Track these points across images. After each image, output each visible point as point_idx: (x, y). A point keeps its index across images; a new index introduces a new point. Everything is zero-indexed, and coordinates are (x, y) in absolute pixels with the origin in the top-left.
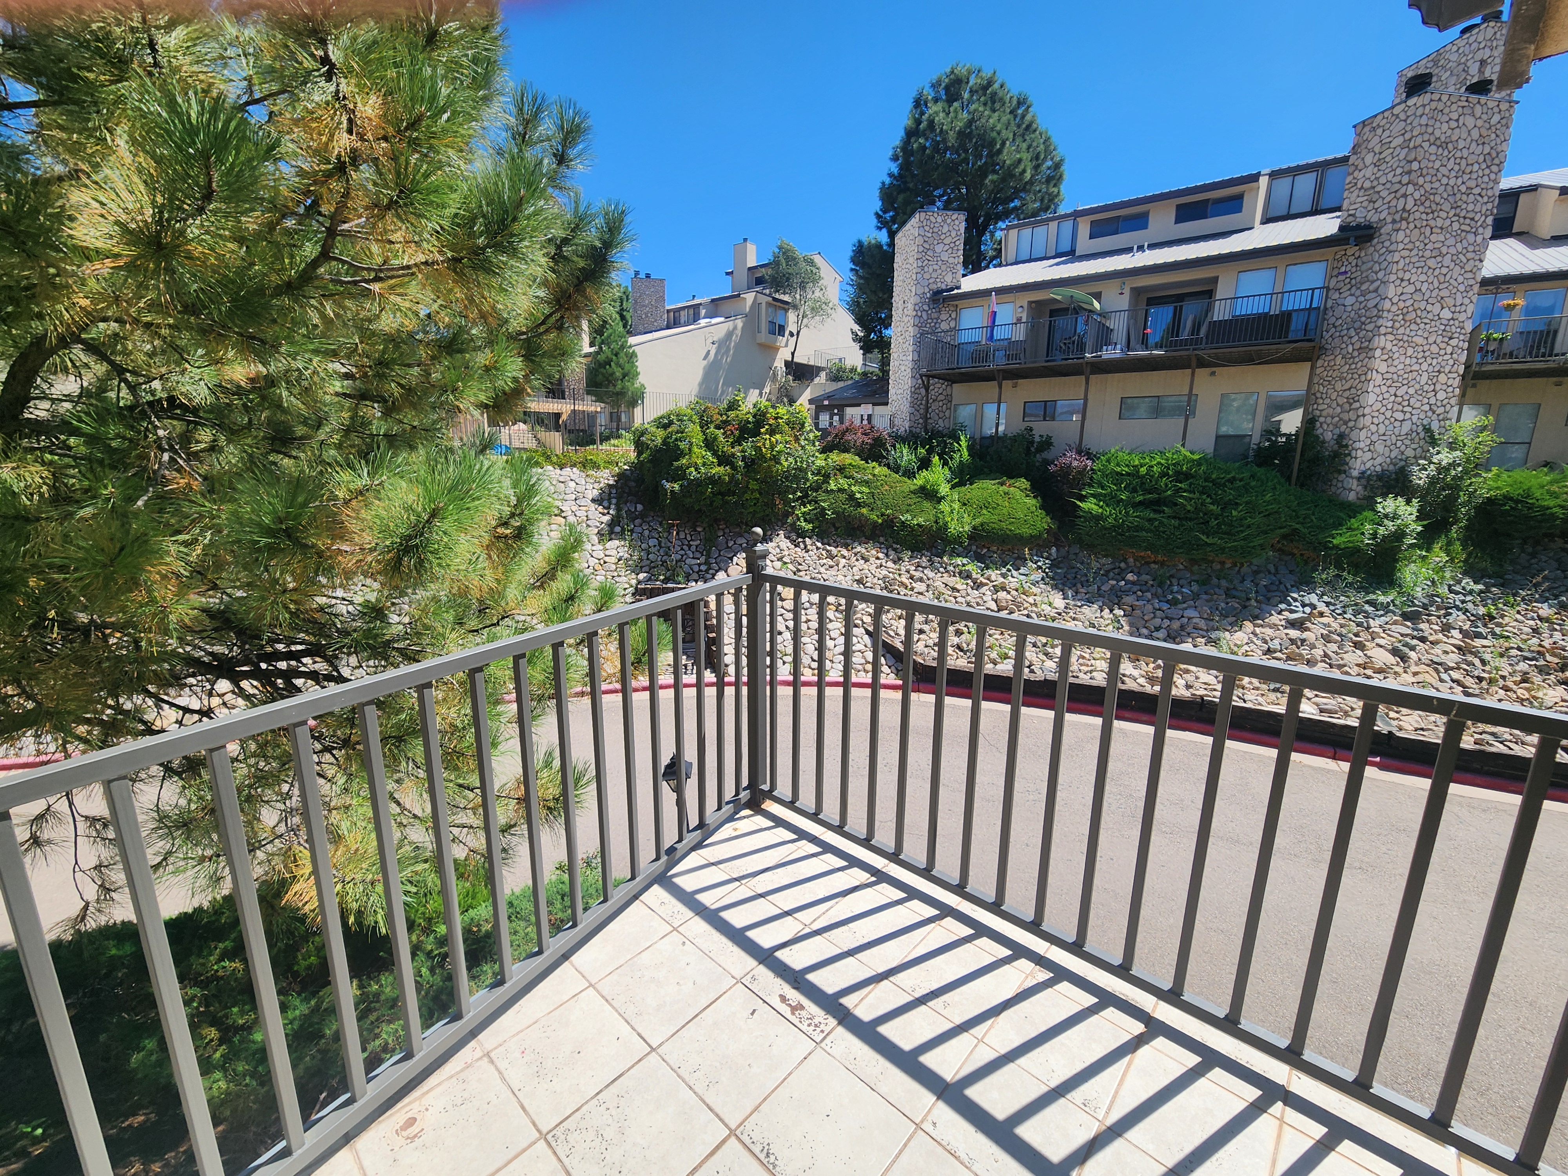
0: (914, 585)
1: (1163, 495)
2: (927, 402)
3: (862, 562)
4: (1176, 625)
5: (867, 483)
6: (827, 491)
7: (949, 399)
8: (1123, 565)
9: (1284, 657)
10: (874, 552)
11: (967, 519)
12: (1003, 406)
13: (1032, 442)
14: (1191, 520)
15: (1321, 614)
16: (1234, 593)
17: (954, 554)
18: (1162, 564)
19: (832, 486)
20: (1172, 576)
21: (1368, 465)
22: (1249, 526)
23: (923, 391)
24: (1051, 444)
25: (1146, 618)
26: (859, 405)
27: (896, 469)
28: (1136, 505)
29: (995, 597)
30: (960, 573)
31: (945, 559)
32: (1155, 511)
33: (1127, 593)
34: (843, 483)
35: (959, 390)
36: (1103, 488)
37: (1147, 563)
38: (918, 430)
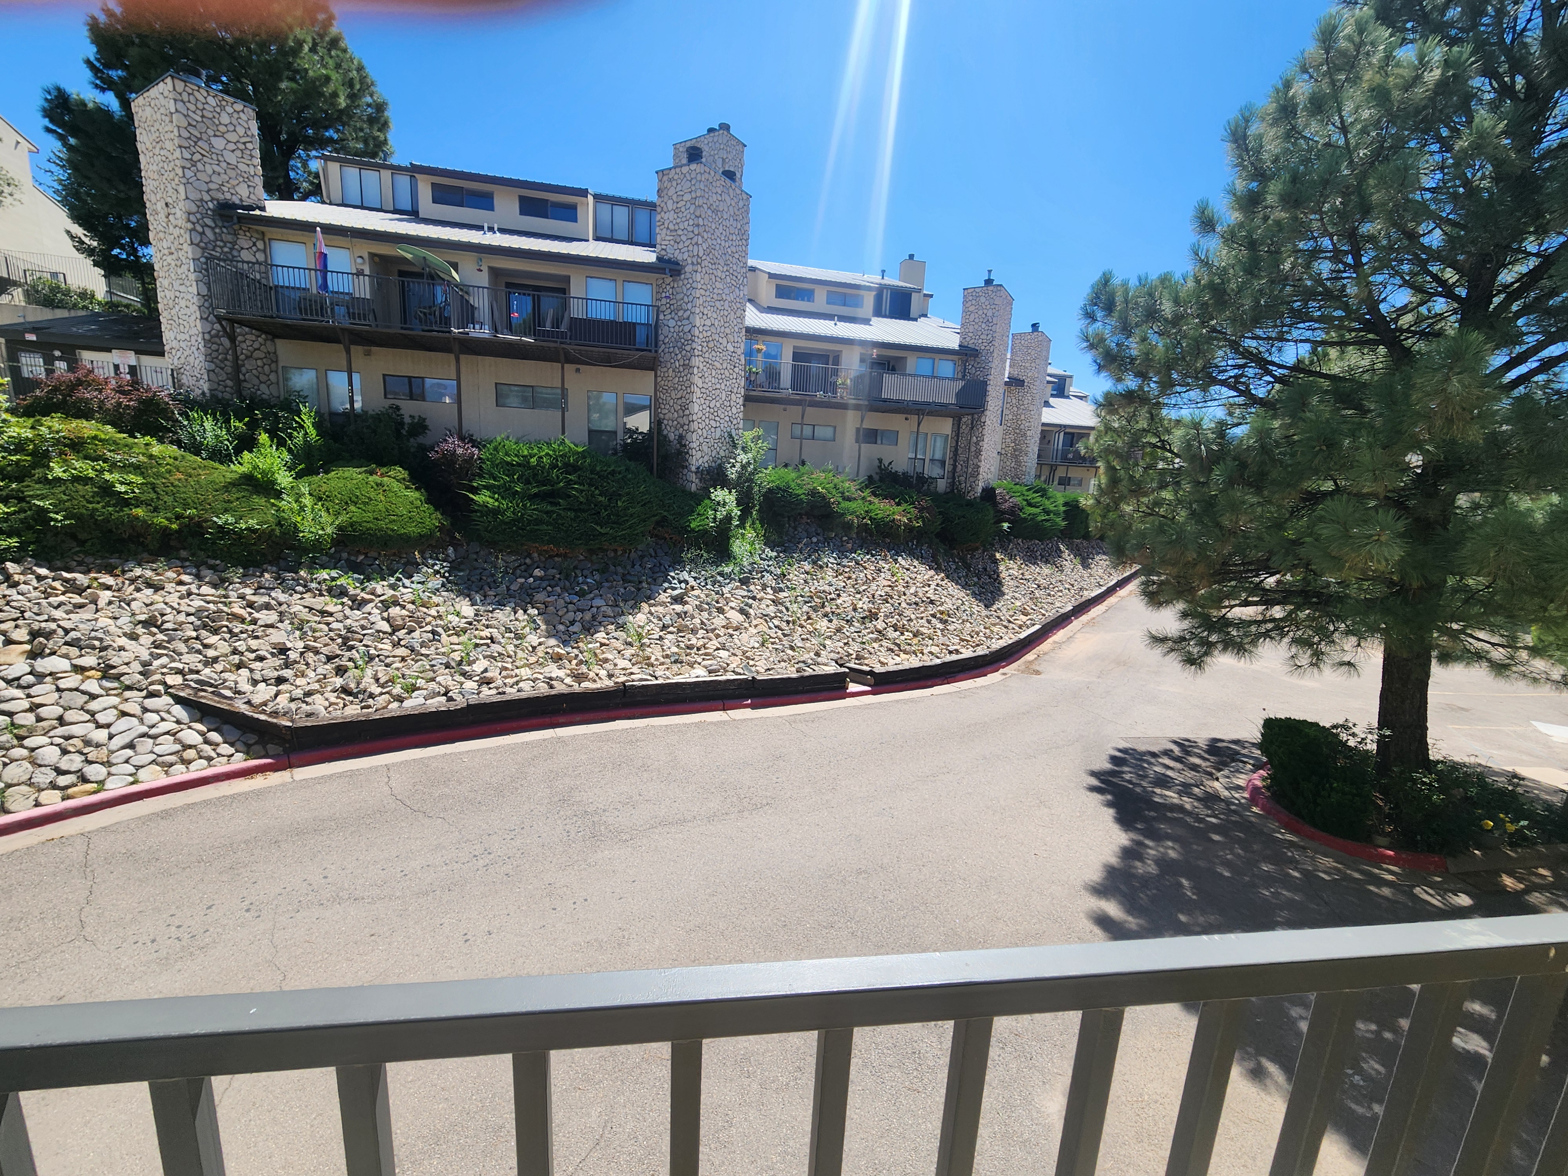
0: (256, 615)
1: (555, 488)
2: (236, 358)
3: (150, 591)
4: (588, 616)
5: (137, 468)
6: (45, 481)
7: (273, 358)
8: (528, 561)
9: (675, 630)
10: (171, 574)
11: (325, 518)
12: (356, 377)
13: (402, 424)
14: (584, 511)
15: (693, 588)
16: (629, 577)
17: (312, 566)
18: (565, 556)
19: (57, 470)
20: (575, 568)
21: (700, 462)
22: (631, 515)
23: (226, 342)
24: (426, 428)
25: (560, 613)
26: (109, 350)
27: (195, 448)
28: (533, 497)
29: (385, 615)
30: (330, 590)
31: (302, 573)
32: (551, 503)
33: (537, 589)
34: (83, 467)
35: (285, 349)
36: (495, 480)
37: (551, 557)
38: (227, 396)
